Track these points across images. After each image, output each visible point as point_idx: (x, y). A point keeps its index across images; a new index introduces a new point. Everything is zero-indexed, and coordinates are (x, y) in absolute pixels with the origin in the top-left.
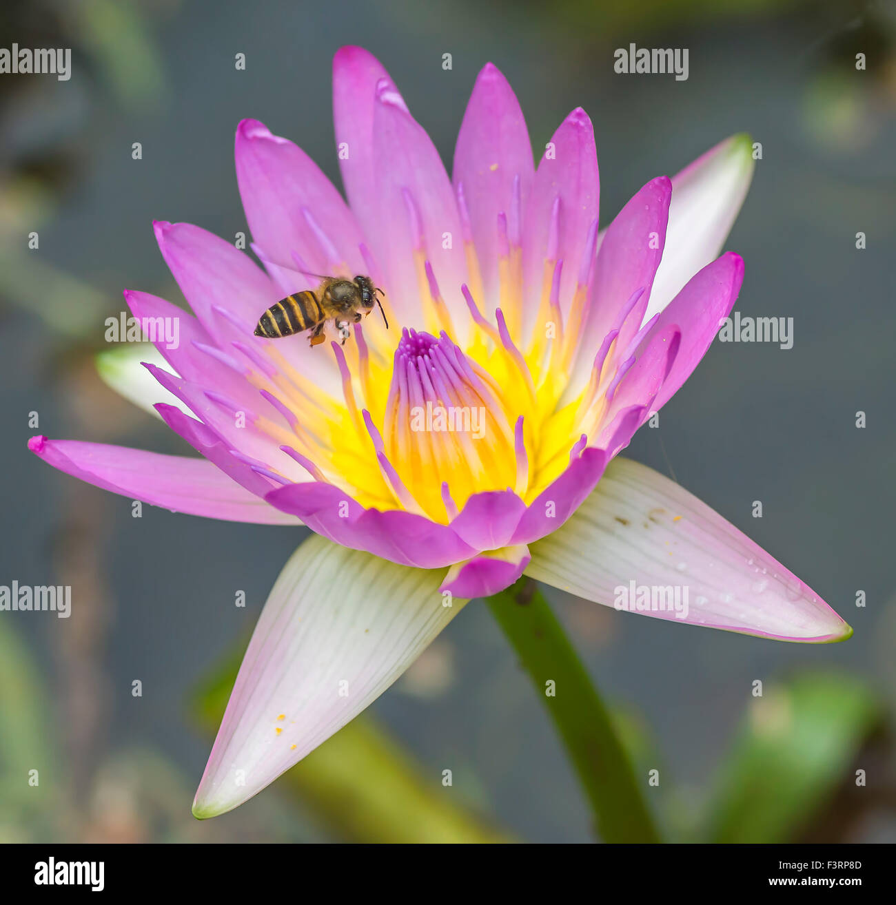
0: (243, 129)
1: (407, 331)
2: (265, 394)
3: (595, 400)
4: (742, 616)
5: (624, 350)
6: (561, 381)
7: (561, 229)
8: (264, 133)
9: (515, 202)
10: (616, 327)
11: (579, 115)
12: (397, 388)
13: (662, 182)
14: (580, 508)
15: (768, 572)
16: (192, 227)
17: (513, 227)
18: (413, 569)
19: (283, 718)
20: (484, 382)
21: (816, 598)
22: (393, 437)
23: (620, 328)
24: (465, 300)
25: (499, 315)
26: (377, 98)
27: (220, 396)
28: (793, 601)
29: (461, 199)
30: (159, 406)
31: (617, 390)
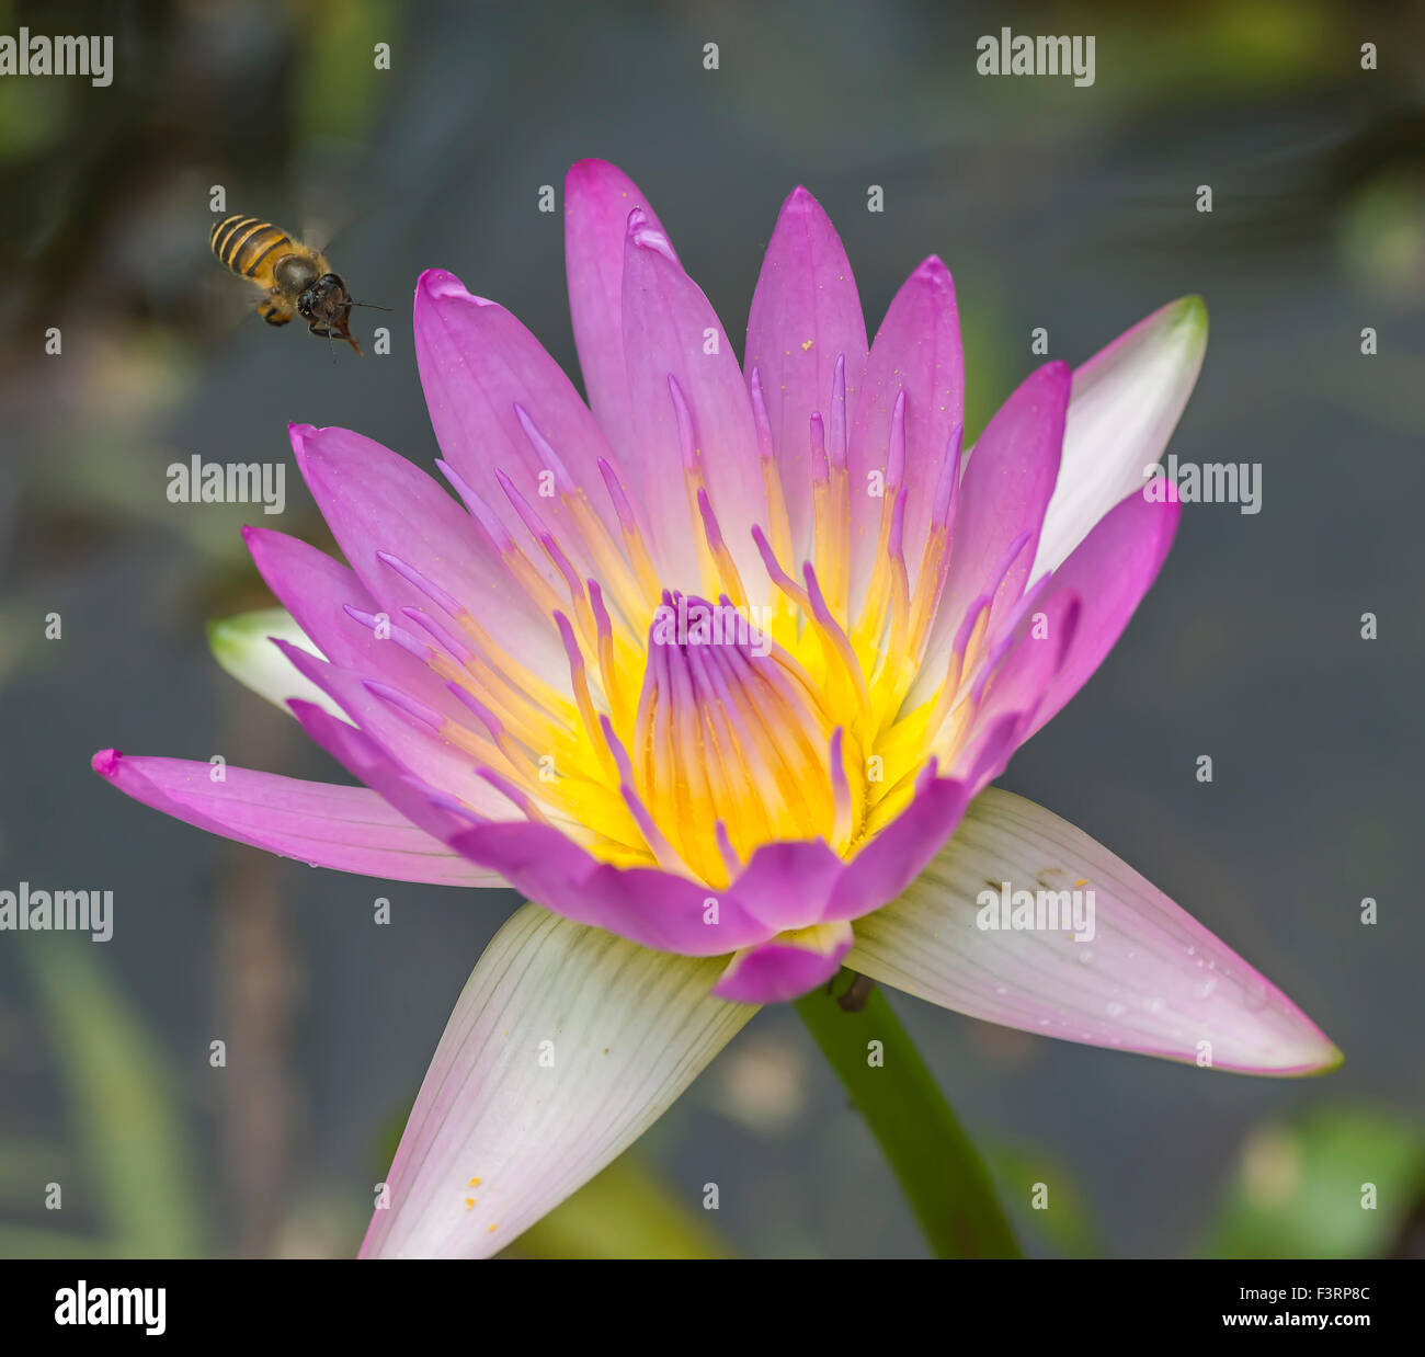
0: (425, 284)
1: (669, 594)
2: (454, 689)
3: (956, 703)
4: (1177, 1034)
5: (998, 625)
6: (908, 671)
7: (907, 438)
8: (457, 290)
9: (838, 398)
10: (988, 591)
11: (934, 268)
12: (653, 683)
13: (1057, 370)
14: (928, 864)
15: (1217, 968)
16: (348, 433)
17: (835, 435)
18: (677, 957)
19: (477, 1183)
20: (785, 672)
21: (1288, 1008)
22: (648, 755)
23: (995, 592)
24: (757, 549)
25: (809, 572)
26: (629, 238)
27: (387, 689)
28: (1256, 1011)
29: (756, 393)
30: (293, 702)
31: (988, 687)
